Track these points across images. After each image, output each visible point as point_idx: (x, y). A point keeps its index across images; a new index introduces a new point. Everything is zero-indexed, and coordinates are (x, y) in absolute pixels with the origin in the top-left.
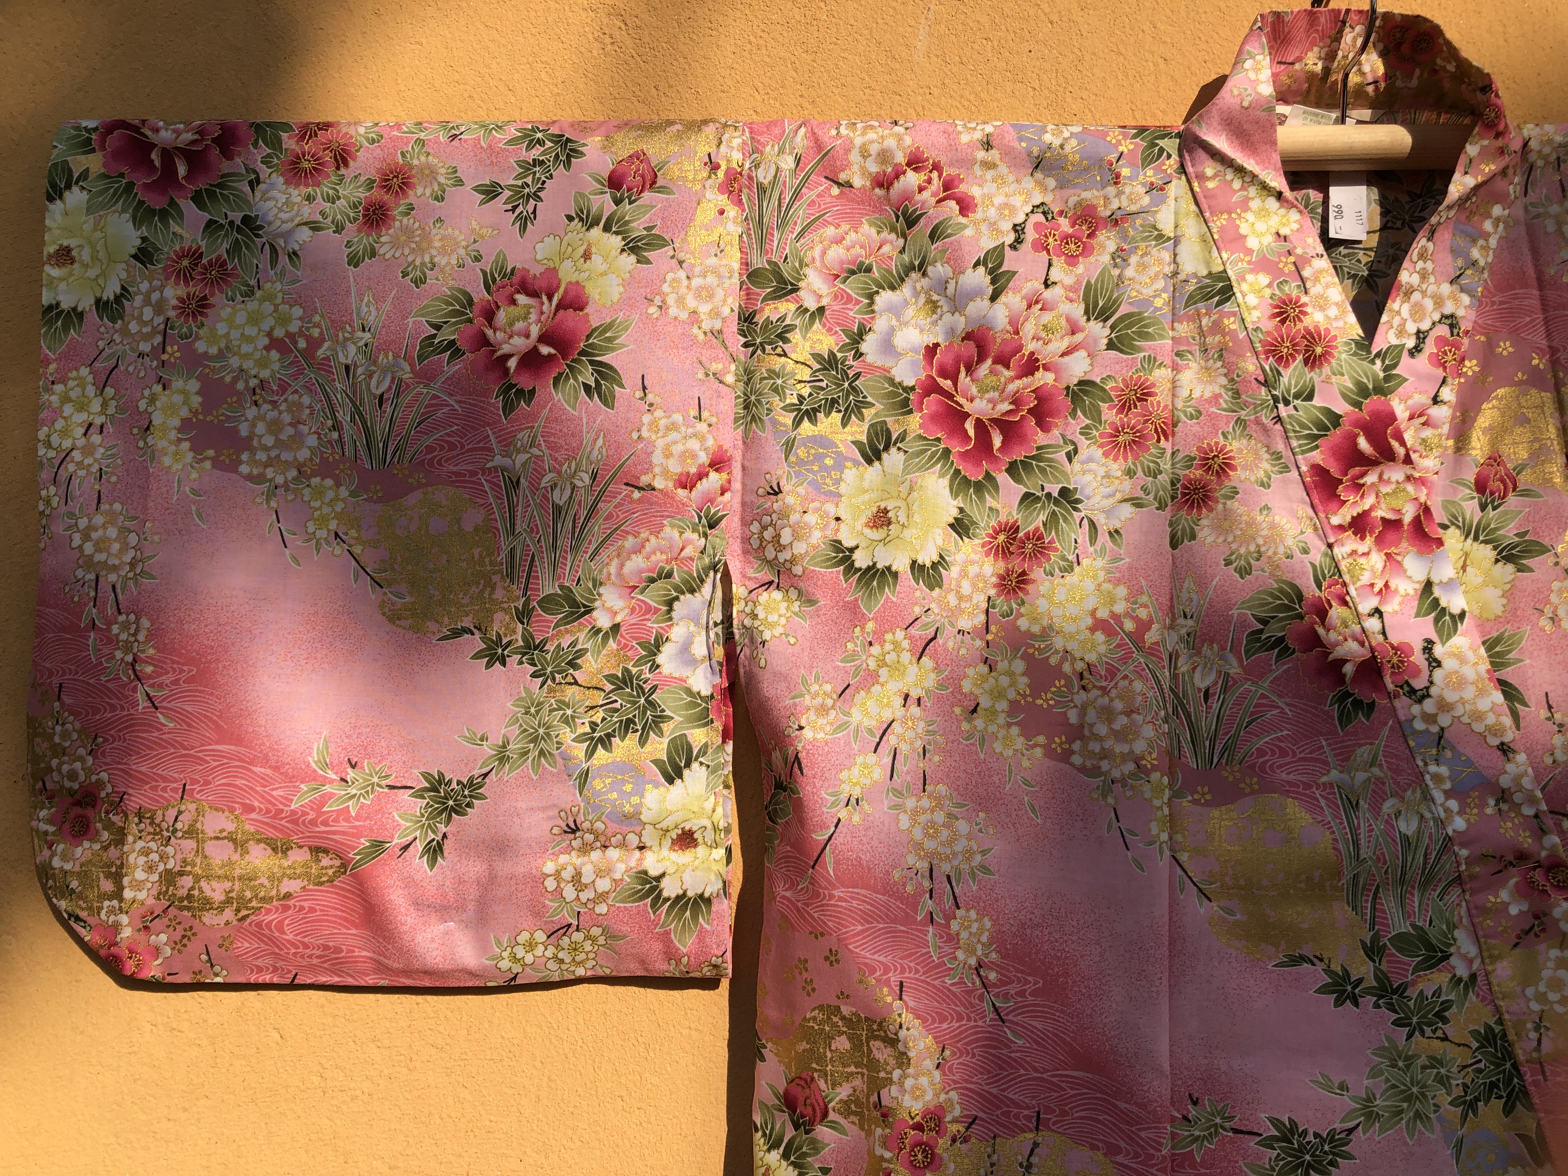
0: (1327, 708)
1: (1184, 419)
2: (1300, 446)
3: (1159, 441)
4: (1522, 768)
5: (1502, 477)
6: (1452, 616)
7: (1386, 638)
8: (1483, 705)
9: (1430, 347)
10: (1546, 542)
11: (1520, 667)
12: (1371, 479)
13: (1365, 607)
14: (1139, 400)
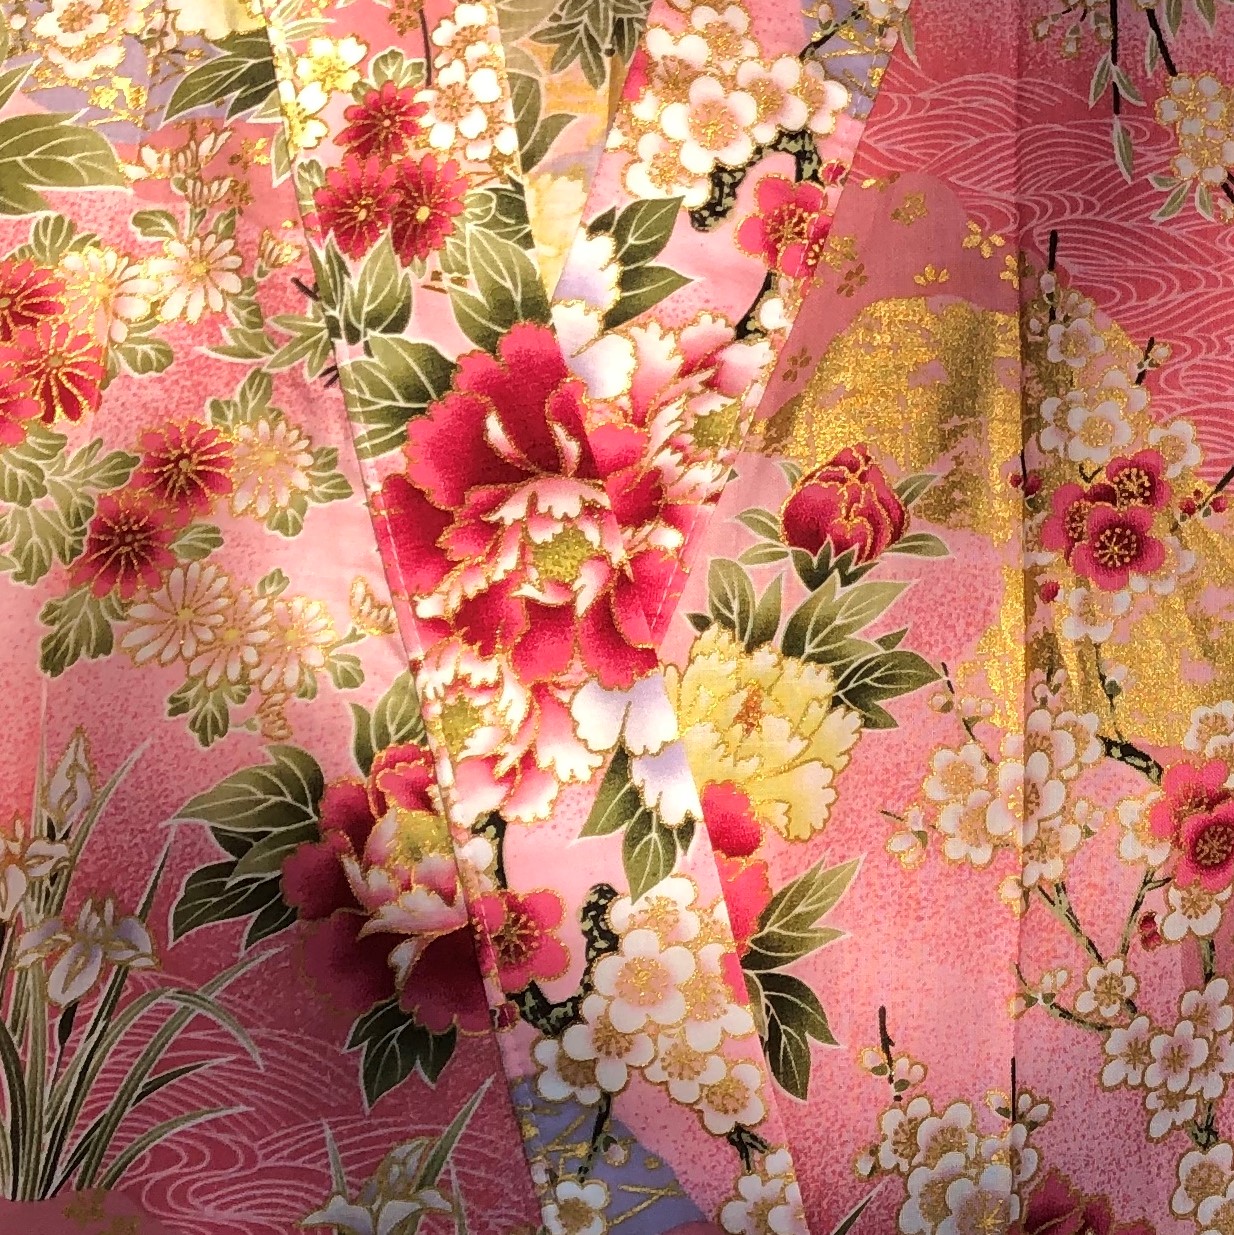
0: (345, 1050)
1: (126, 368)
2: (372, 435)
3: (49, 417)
4: (775, 1185)
5: (870, 506)
6: (666, 831)
7: (504, 885)
8: (702, 1038)
9: (745, 206)
10: (931, 657)
11: (829, 950)
12: (512, 512)
13: (467, 810)
14: (19, 319)
